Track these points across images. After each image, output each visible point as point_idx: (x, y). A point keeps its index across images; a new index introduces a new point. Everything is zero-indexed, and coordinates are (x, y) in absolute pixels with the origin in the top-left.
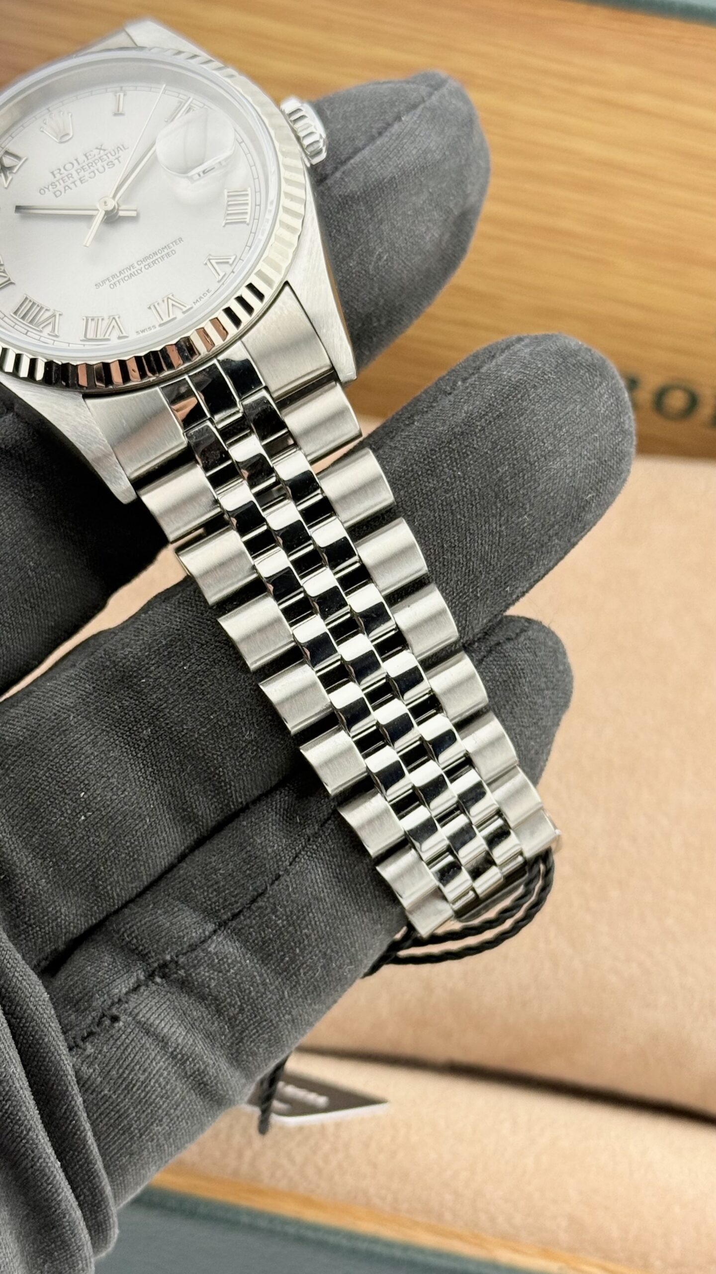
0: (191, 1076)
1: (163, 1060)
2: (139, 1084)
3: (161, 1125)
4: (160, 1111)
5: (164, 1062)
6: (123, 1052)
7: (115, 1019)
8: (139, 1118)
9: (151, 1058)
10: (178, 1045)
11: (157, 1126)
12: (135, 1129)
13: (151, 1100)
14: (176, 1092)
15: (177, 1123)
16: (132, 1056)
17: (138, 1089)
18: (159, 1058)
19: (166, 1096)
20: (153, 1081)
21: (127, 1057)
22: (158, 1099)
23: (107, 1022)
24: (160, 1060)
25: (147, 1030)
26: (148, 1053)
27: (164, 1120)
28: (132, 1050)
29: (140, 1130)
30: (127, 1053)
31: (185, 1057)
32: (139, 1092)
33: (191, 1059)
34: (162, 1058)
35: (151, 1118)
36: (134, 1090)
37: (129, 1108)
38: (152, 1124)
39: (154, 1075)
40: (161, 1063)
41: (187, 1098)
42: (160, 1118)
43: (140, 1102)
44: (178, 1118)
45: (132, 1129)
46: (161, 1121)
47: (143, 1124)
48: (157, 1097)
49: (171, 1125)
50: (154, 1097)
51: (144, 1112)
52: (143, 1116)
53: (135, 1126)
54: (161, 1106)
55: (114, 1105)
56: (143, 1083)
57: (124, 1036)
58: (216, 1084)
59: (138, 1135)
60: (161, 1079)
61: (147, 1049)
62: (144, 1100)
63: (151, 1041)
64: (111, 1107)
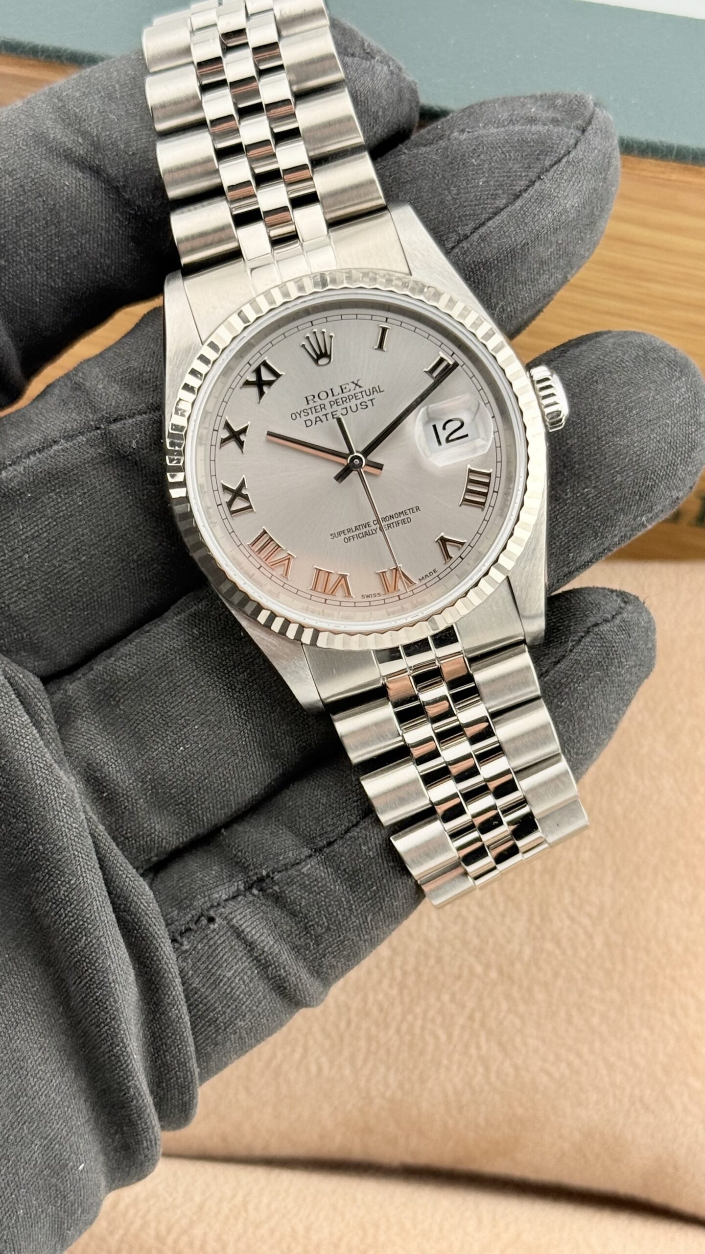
0: (272, 978)
1: (249, 961)
2: (226, 979)
3: (244, 1021)
4: (244, 1007)
5: (249, 963)
6: (214, 951)
7: (211, 920)
8: (224, 1013)
9: (238, 958)
10: (263, 952)
11: (240, 1021)
12: (221, 1022)
13: (236, 996)
14: (258, 990)
15: (259, 1019)
16: (221, 954)
17: (224, 985)
18: (245, 958)
19: (249, 993)
20: (238, 978)
21: (217, 955)
22: (242, 995)
23: (204, 921)
24: (246, 961)
25: (238, 934)
26: (235, 954)
27: (247, 1016)
28: (222, 950)
29: (225, 1024)
30: (217, 952)
31: (269, 963)
32: (226, 987)
33: (273, 966)
34: (248, 959)
35: (236, 1013)
36: (221, 985)
37: (215, 1002)
38: (236, 1019)
39: (239, 973)
40: (247, 963)
41: (268, 997)
42: (243, 1014)
43: (226, 997)
44: (260, 1015)
45: (218, 1022)
46: (244, 1016)
47: (228, 1018)
48: (241, 993)
49: (253, 1021)
50: (238, 993)
51: (229, 1006)
52: (229, 1011)
53: (220, 1019)
54: (244, 1002)
55: (203, 997)
56: (229, 979)
57: (217, 937)
58: (295, 990)
59: (223, 1028)
60: (245, 977)
61: (235, 950)
62: (230, 996)
63: (240, 944)
64: (200, 1000)
